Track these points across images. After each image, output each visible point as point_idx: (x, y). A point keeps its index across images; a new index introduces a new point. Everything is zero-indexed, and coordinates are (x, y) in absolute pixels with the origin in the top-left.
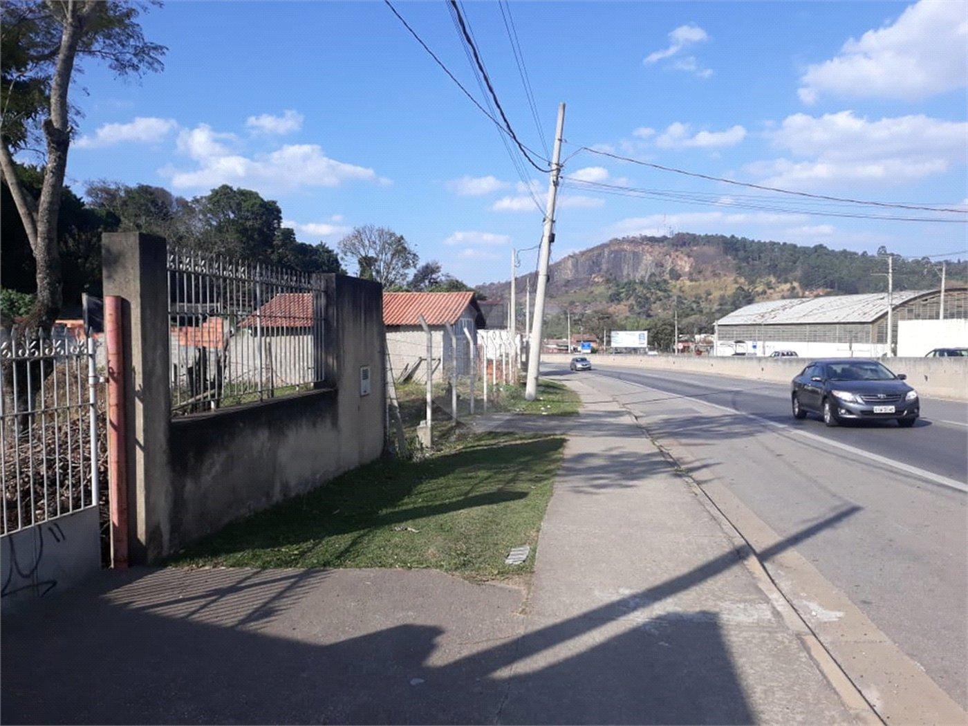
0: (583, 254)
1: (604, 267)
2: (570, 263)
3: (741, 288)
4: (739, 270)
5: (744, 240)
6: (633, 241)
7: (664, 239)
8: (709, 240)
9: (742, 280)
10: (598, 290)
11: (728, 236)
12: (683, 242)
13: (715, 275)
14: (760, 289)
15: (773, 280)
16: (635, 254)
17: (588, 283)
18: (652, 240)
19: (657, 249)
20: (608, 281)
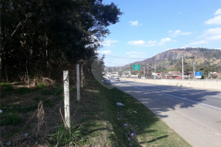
0: (162, 53)
1: (168, 57)
2: (159, 56)
3: (206, 61)
4: (205, 56)
5: (205, 49)
6: (175, 50)
7: (183, 49)
8: (195, 49)
9: (206, 59)
10: (166, 62)
11: (201, 48)
12: (188, 50)
13: (198, 58)
14: (211, 61)
15: (215, 59)
16: (176, 53)
17: (164, 60)
18: (180, 50)
19: (182, 52)
20: (169, 60)
